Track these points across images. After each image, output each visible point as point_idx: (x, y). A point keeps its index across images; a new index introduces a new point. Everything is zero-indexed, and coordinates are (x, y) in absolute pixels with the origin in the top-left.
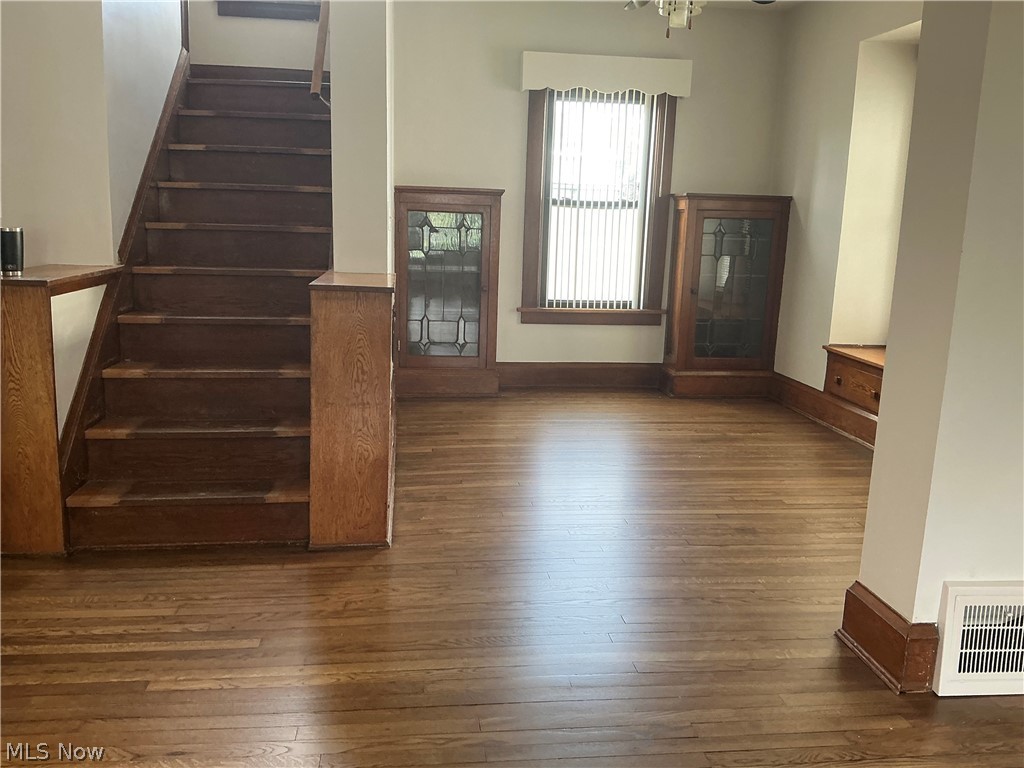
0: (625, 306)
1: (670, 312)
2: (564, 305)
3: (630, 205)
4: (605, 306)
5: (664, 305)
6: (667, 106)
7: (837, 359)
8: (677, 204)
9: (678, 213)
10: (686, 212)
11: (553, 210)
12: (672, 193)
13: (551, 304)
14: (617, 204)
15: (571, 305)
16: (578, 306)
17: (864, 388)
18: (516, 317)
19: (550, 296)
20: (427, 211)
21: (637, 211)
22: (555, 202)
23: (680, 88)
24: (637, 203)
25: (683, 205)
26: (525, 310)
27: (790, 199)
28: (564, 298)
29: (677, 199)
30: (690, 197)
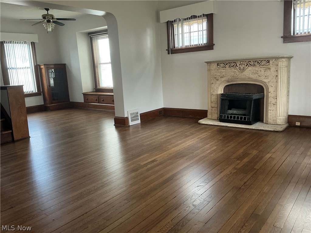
1: (43, 92)
5: (41, 91)
6: (33, 44)
7: (85, 95)
8: (40, 67)
10: (44, 68)
11: (9, 70)
12: (38, 64)
17: (93, 99)
21: (31, 69)
23: (36, 41)
25: (42, 67)
27: (65, 64)
30: (44, 65)
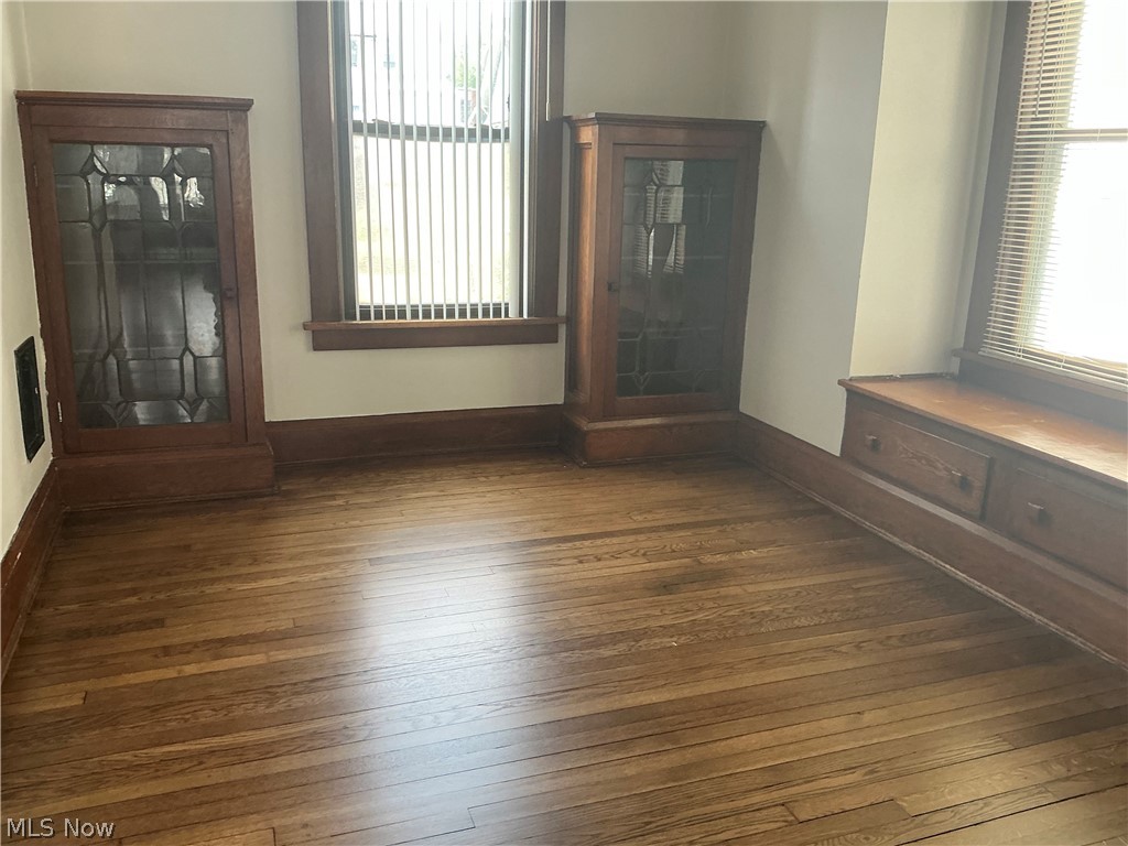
0: (497, 312)
1: (572, 320)
2: (390, 314)
3: (496, 134)
4: (463, 313)
5: (562, 309)
7: (861, 403)
8: (575, 134)
9: (578, 150)
11: (357, 142)
12: (565, 115)
13: (365, 313)
14: (472, 133)
15: (402, 314)
16: (415, 314)
18: (301, 341)
19: (363, 298)
20: (93, 143)
21: (507, 146)
22: (358, 128)
24: (507, 130)
25: (588, 135)
26: (319, 326)
27: (759, 127)
28: (390, 301)
29: (575, 125)
30: (602, 120)
